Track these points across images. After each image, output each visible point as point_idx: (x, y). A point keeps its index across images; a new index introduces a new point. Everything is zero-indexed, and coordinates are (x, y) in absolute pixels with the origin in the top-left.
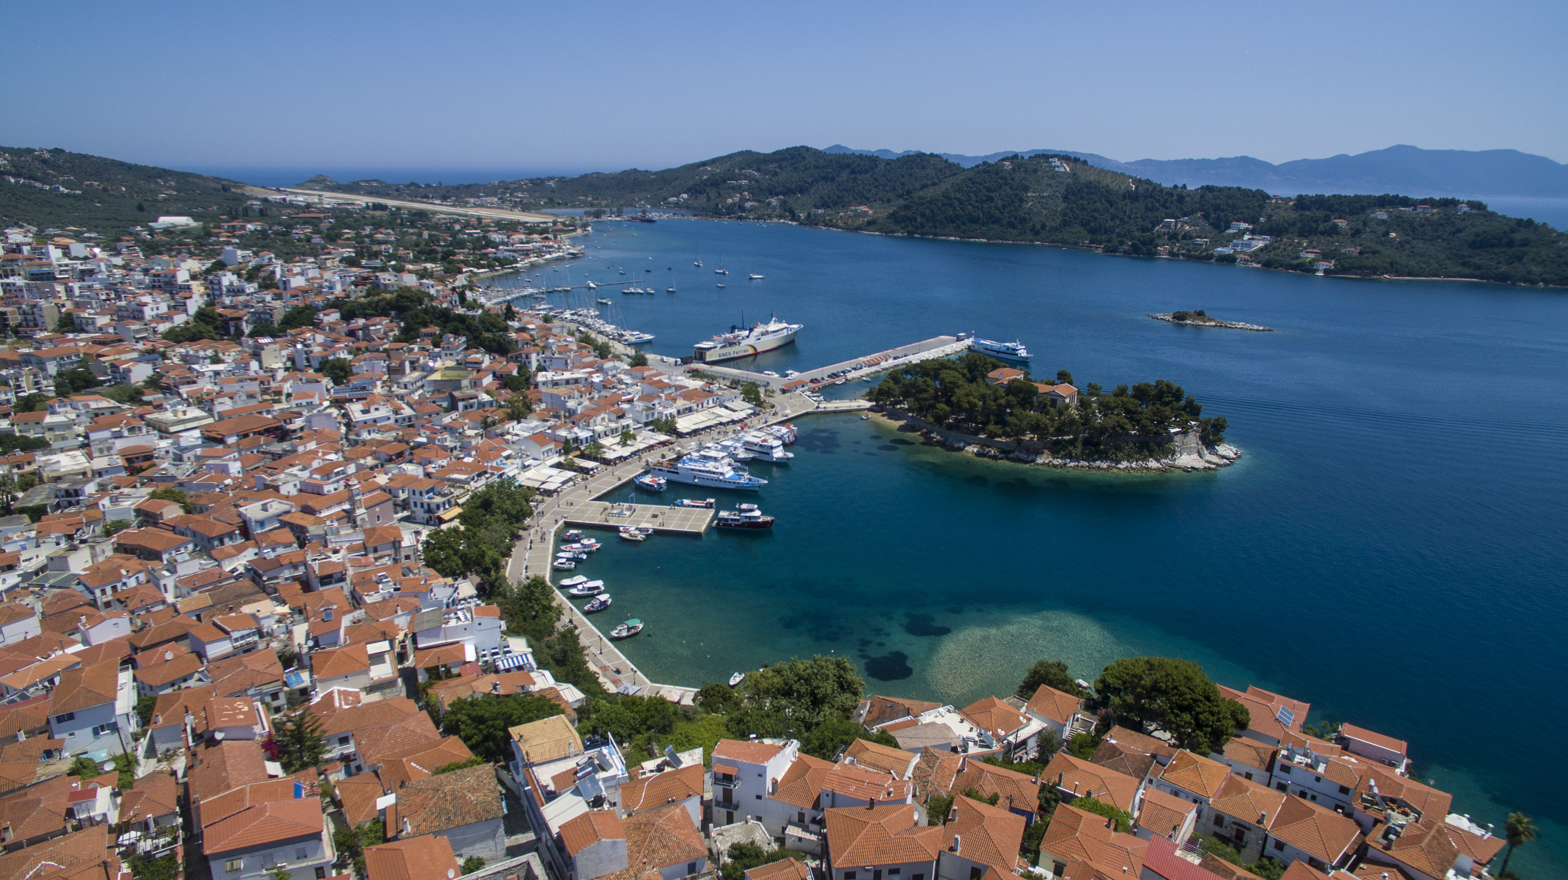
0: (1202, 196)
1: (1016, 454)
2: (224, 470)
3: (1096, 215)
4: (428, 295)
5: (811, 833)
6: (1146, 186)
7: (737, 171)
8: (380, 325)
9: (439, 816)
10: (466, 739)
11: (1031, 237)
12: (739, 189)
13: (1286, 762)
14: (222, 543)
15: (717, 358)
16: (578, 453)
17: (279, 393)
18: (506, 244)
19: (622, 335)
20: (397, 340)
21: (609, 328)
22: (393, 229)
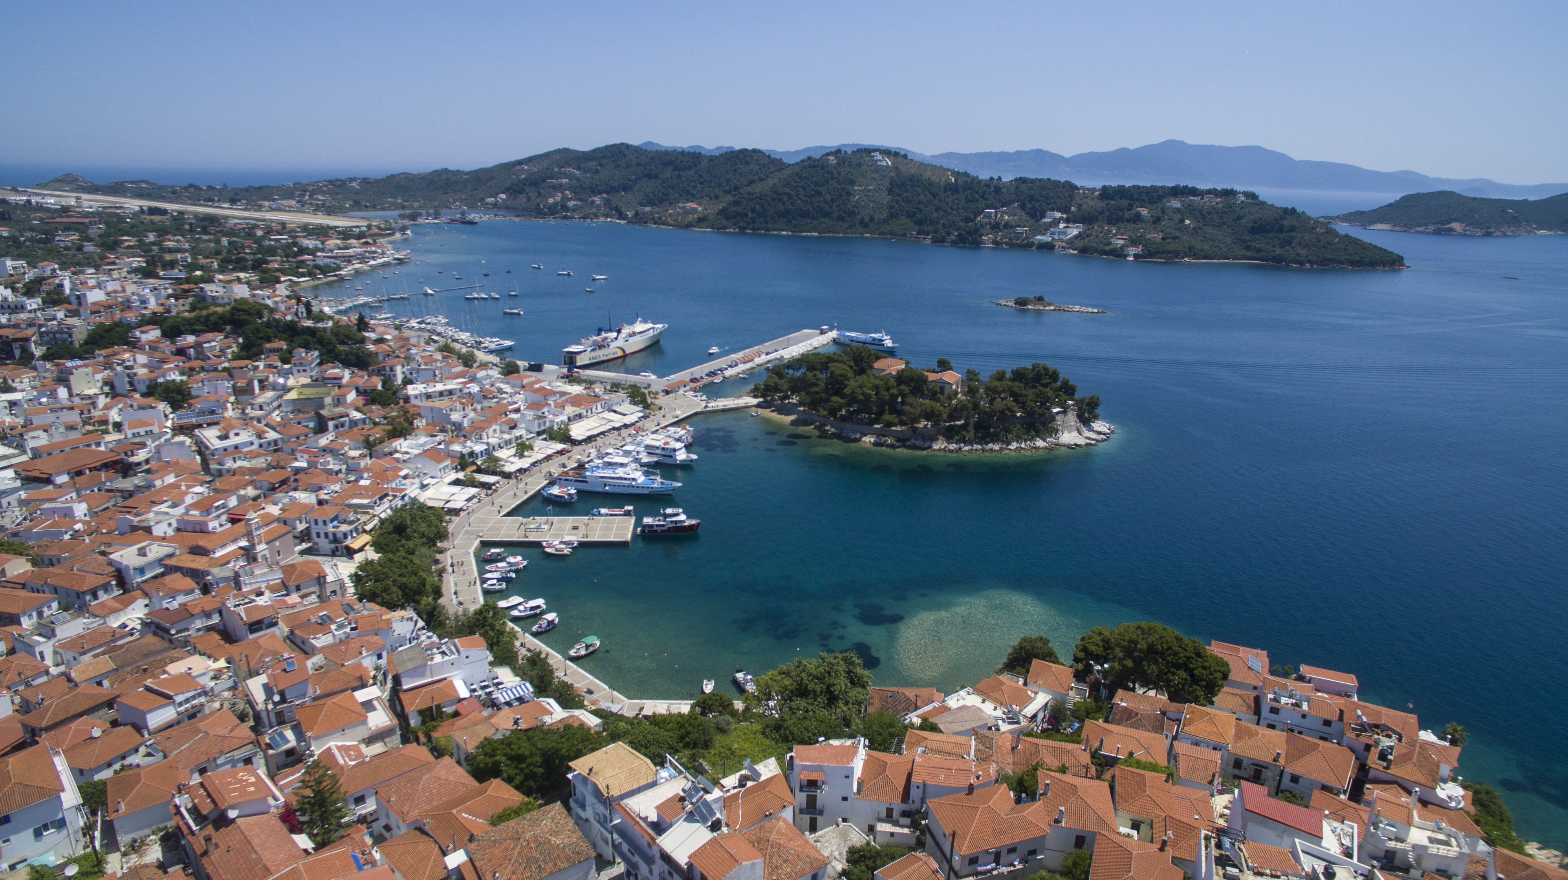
0: (1017, 188)
1: (913, 441)
2: (68, 513)
3: (921, 206)
4: (267, 307)
5: (902, 826)
6: (964, 179)
7: (556, 170)
8: (214, 342)
9: (528, 866)
10: (509, 780)
11: (861, 230)
12: (560, 188)
13: (1275, 705)
14: (95, 597)
15: (588, 362)
16: (474, 468)
17: (105, 422)
18: (322, 250)
19: (481, 343)
20: (237, 357)
21: (464, 336)
22: (183, 236)
